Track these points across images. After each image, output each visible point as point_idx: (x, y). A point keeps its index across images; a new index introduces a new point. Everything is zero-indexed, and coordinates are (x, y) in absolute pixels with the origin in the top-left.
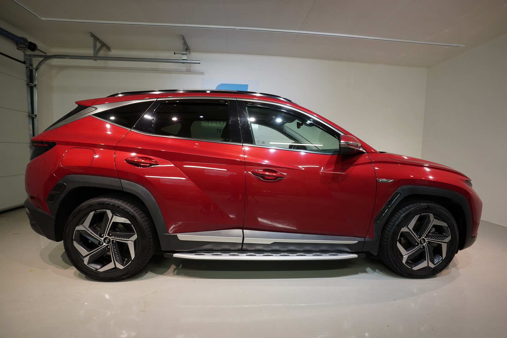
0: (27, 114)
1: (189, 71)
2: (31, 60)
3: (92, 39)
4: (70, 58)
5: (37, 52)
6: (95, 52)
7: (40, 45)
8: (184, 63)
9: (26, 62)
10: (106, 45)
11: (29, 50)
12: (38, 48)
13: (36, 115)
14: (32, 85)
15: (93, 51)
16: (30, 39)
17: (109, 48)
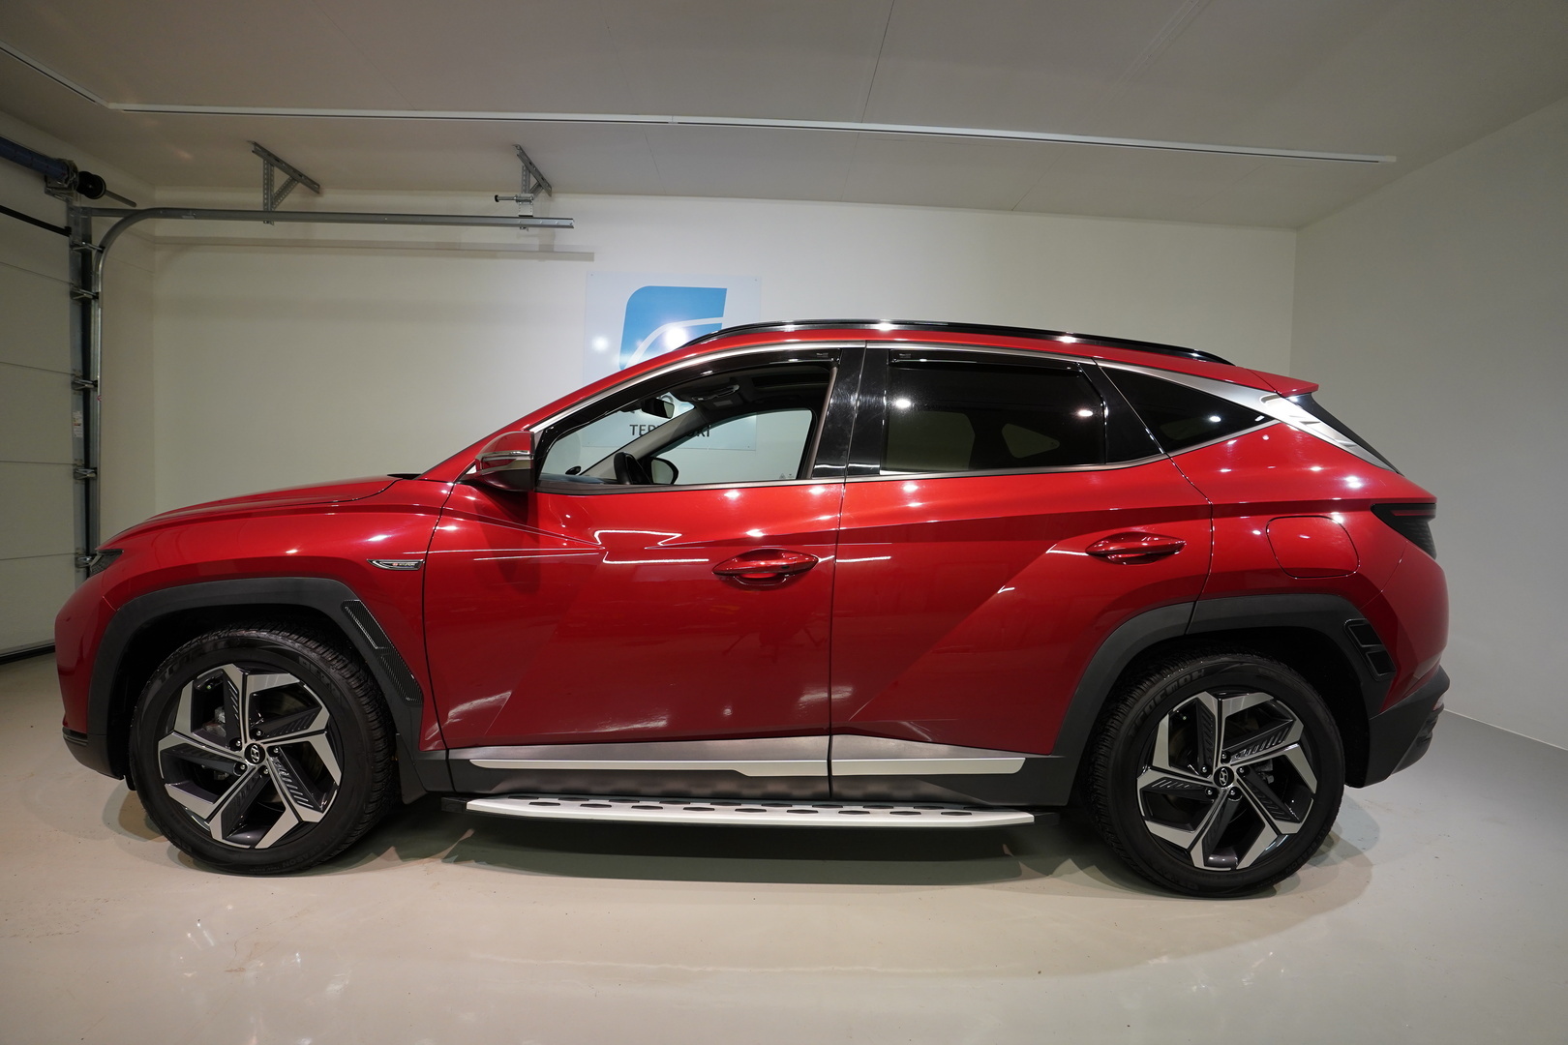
0: (69, 379)
1: (548, 252)
2: (87, 224)
3: (259, 162)
4: (196, 218)
5: (104, 202)
6: (267, 199)
7: (113, 179)
8: (524, 227)
9: (74, 229)
10: (306, 178)
11: (83, 195)
12: (107, 189)
13: (95, 383)
14: (86, 294)
15: (262, 195)
16: (85, 164)
17: (314, 187)
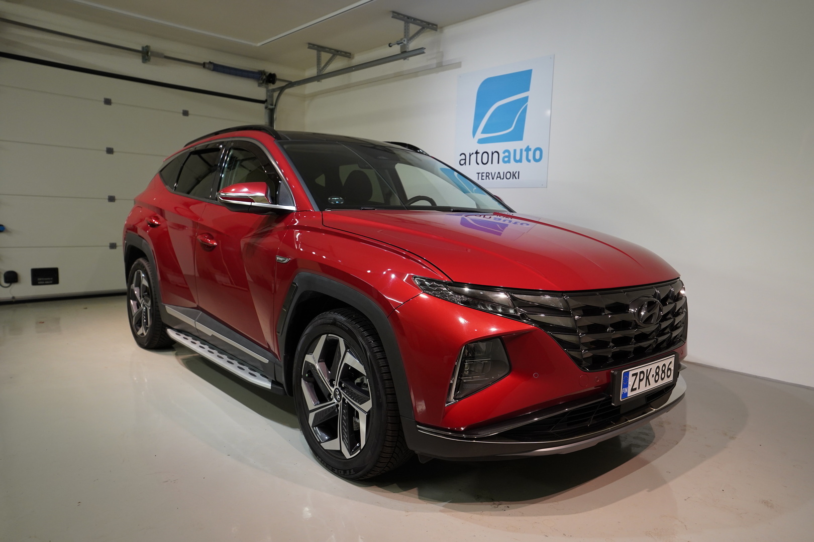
2: (271, 97)
3: (312, 52)
5: (278, 84)
6: (319, 69)
9: (267, 100)
10: (341, 52)
11: (270, 84)
12: (278, 78)
15: (315, 68)
17: (348, 55)
